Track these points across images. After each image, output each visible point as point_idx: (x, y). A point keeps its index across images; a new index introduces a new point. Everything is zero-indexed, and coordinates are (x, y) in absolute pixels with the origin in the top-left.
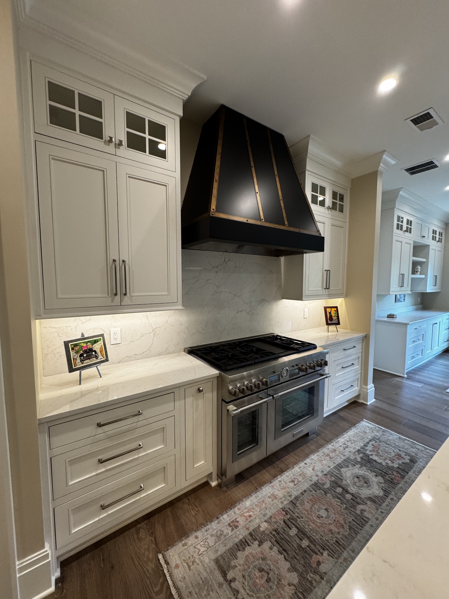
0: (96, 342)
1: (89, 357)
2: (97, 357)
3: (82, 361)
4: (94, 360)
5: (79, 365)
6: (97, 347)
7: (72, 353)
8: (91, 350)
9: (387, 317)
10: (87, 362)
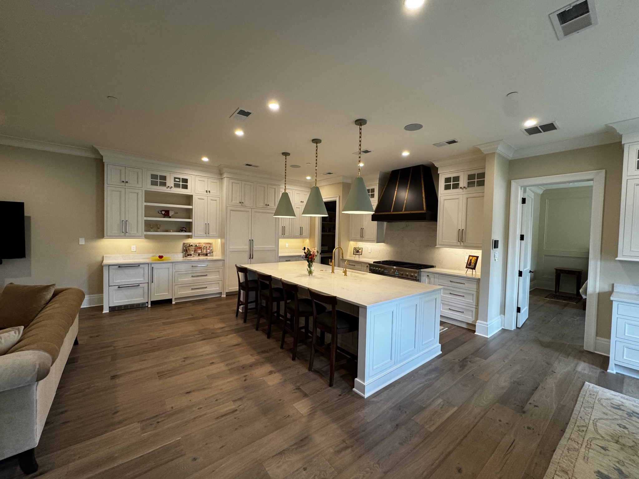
0: (360, 249)
1: (357, 252)
2: (359, 253)
3: (356, 253)
4: (358, 254)
5: (355, 254)
6: (360, 251)
7: (354, 250)
8: (358, 251)
10: (357, 254)
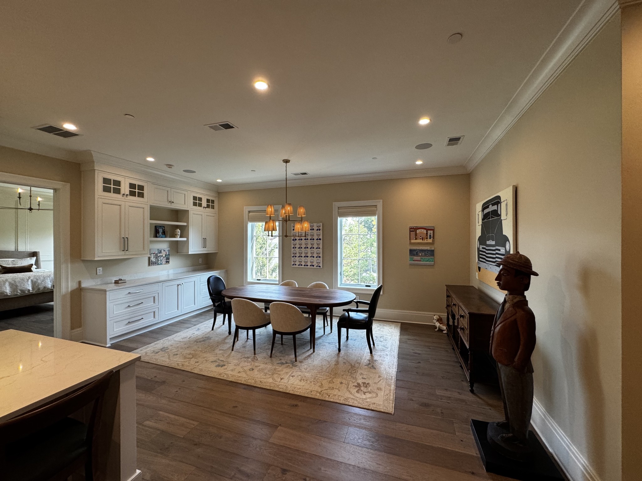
9: (115, 283)
